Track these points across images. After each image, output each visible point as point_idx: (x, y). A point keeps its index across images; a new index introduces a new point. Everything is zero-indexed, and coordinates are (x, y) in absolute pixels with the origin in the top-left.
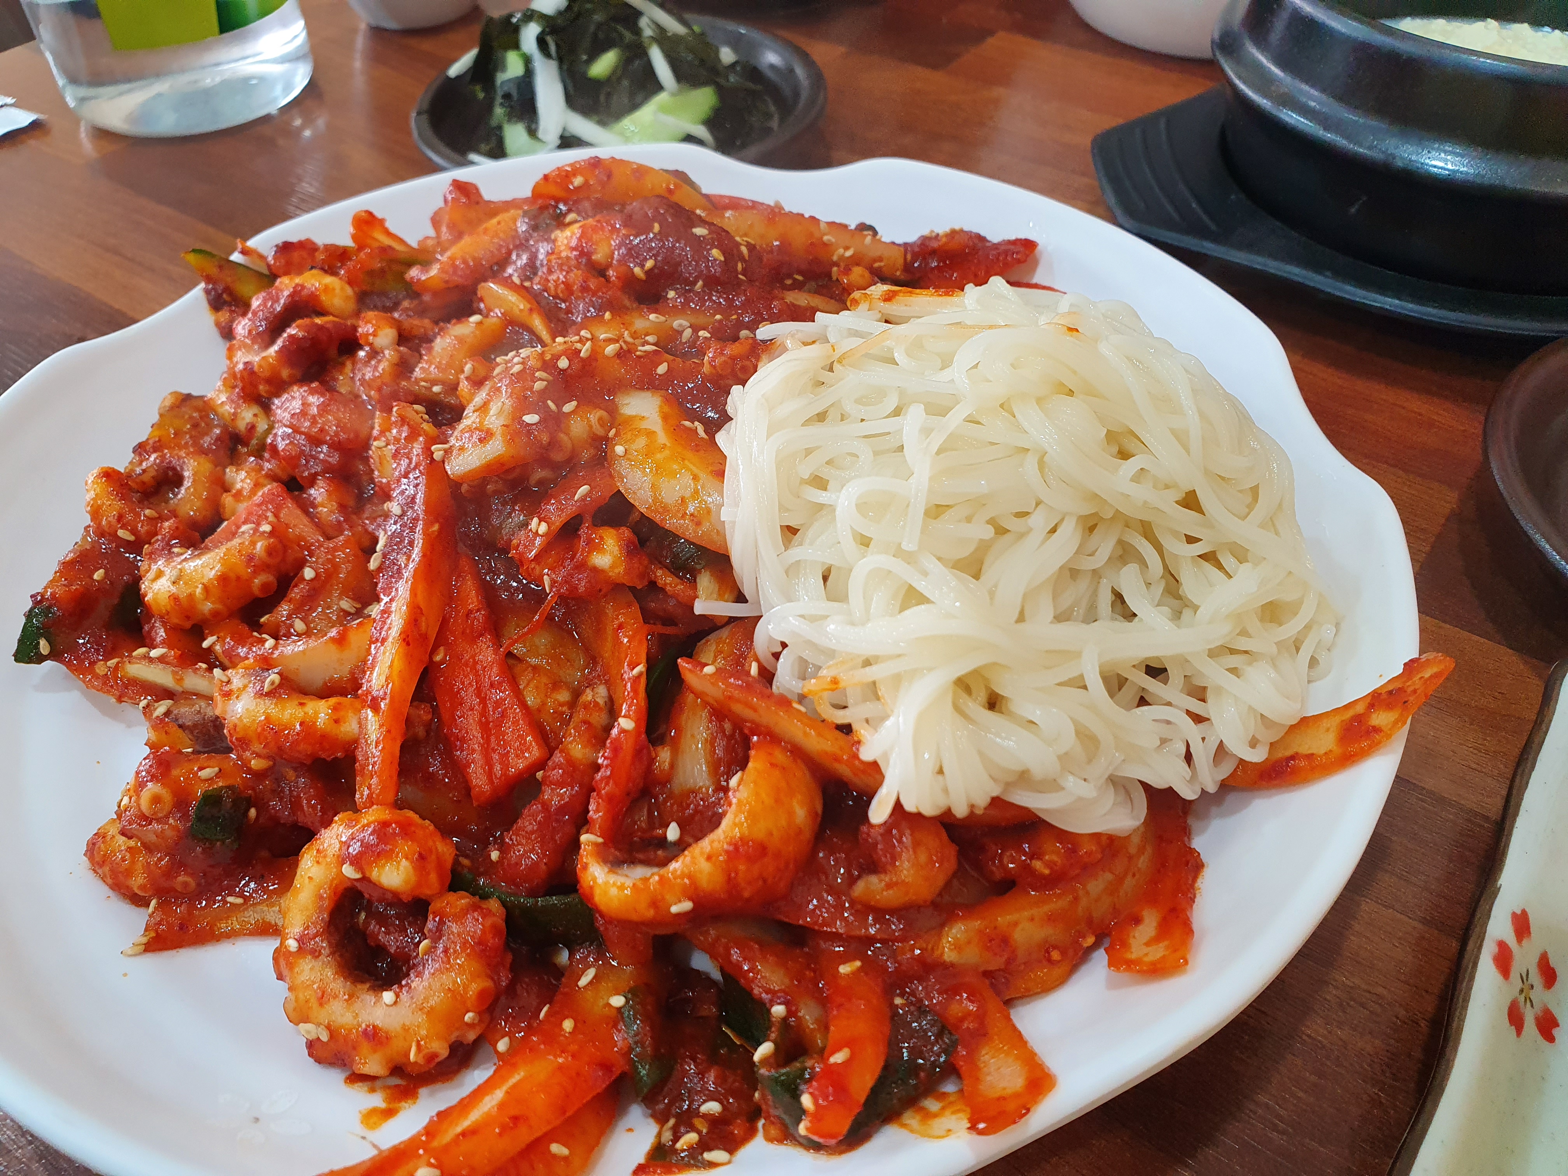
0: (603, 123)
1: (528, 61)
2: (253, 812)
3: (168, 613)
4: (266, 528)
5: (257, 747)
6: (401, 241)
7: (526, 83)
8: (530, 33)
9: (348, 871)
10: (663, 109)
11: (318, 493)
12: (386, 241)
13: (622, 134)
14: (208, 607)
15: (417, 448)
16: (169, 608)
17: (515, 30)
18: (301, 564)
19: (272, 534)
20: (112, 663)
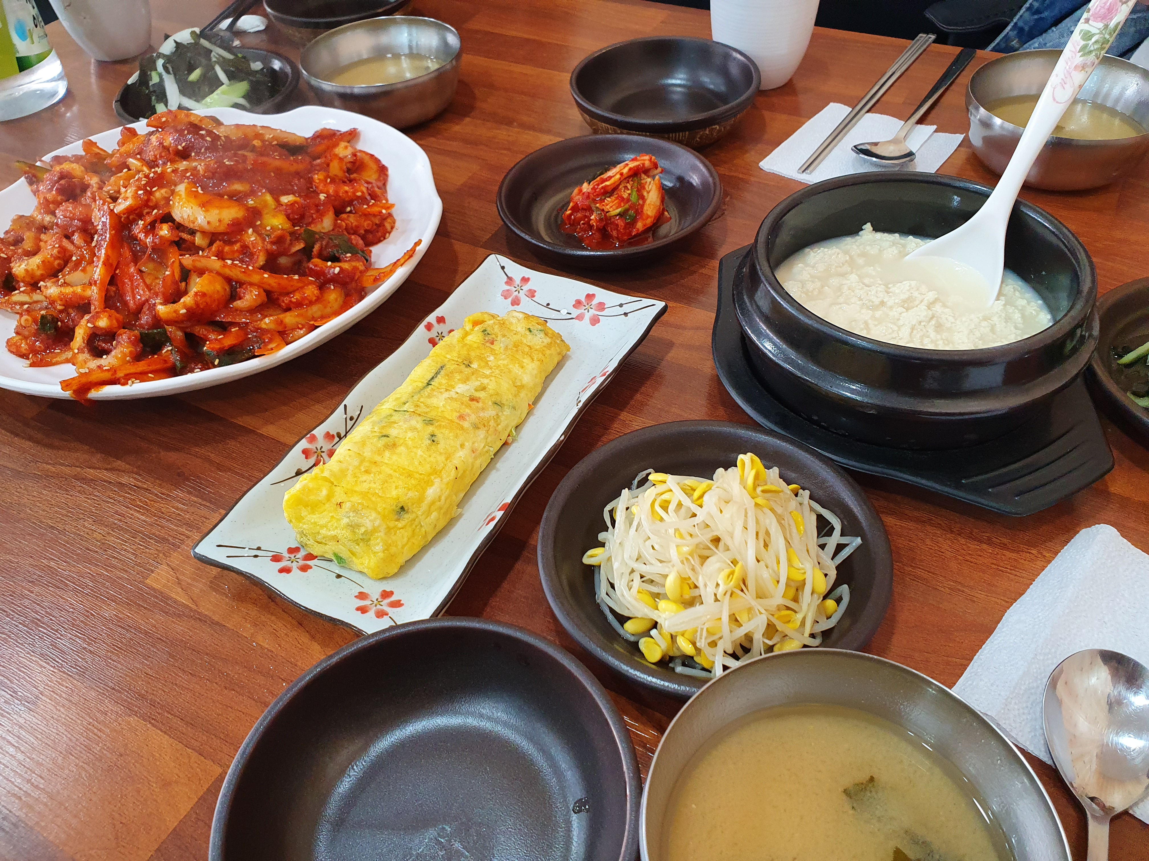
0: (197, 101)
1: (160, 76)
2: (59, 323)
3: (24, 277)
4: (57, 246)
5: (59, 302)
6: (104, 151)
7: (161, 85)
8: (160, 62)
9: (89, 325)
10: (223, 93)
11: (76, 237)
12: (98, 151)
13: (206, 104)
14: (39, 273)
15: (106, 207)
16: (25, 275)
17: (154, 62)
18: (71, 256)
19: (59, 247)
20: (7, 298)
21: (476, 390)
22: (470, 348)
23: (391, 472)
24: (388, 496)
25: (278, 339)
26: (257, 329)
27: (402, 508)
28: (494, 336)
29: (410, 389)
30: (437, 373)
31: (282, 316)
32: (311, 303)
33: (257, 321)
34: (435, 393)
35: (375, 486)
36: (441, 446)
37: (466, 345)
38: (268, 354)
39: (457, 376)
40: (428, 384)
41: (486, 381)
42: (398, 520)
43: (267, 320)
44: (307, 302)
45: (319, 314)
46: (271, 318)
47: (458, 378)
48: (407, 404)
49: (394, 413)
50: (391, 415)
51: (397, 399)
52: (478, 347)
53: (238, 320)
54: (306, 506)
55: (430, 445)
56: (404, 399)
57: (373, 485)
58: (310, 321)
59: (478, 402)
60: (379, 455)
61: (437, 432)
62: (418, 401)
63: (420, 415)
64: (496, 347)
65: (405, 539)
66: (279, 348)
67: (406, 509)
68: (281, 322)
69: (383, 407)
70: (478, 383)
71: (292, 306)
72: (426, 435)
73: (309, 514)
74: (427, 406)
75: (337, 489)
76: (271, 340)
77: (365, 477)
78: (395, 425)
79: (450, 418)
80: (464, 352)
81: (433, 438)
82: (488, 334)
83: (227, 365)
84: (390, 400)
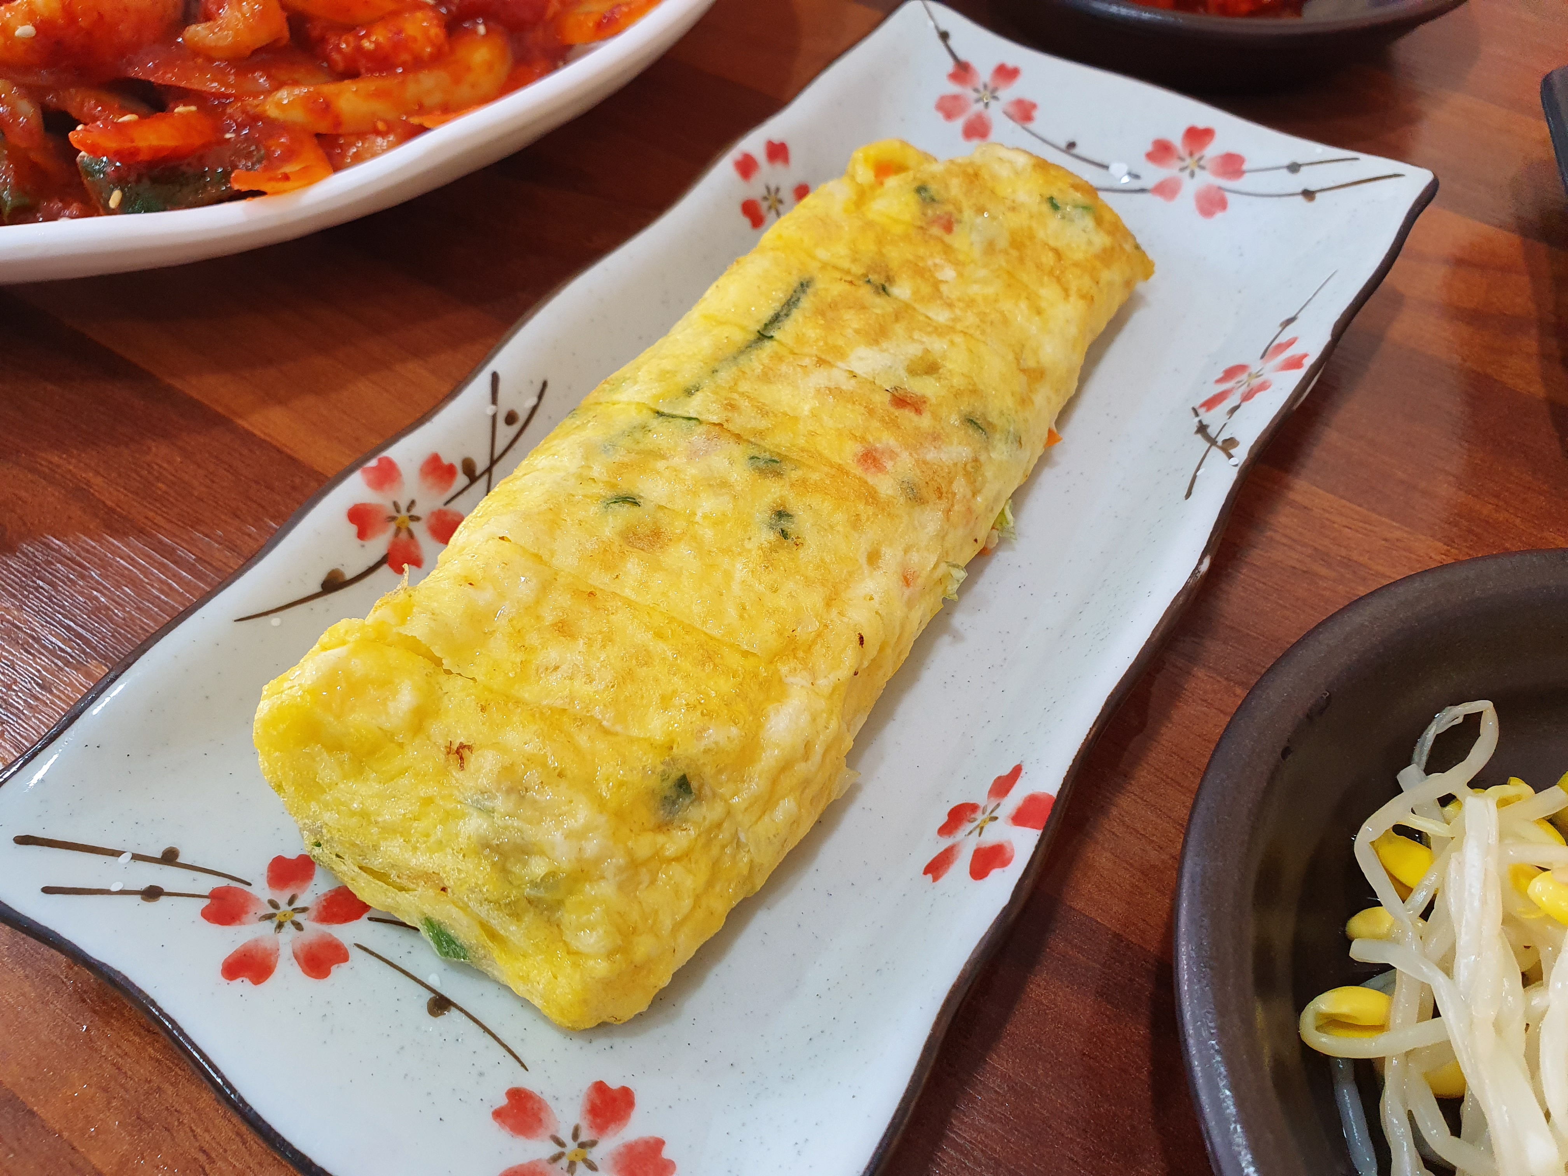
21: (912, 371)
22: (882, 238)
23: (644, 637)
24: (635, 732)
25: (311, 154)
26: (253, 119)
27: (683, 785)
28: (950, 208)
29: (706, 344)
30: (791, 304)
31: (330, 89)
32: (418, 64)
33: (256, 95)
34: (784, 368)
35: (589, 689)
36: (808, 554)
37: (870, 225)
38: (277, 193)
39: (853, 320)
40: (763, 336)
41: (938, 345)
42: (663, 827)
43: (284, 96)
44: (405, 57)
45: (435, 98)
46: (297, 91)
47: (856, 326)
48: (699, 396)
49: (655, 423)
50: (644, 428)
51: (663, 375)
52: (906, 237)
53: (195, 84)
54: (335, 746)
55: (773, 549)
56: (686, 377)
57: (581, 687)
58: (409, 114)
59: (918, 411)
60: (608, 567)
61: (795, 505)
62: (732, 389)
63: (738, 437)
64: (960, 240)
65: (687, 903)
66: (309, 178)
67: (694, 784)
68: (326, 108)
69: (616, 397)
70: (913, 350)
71: (362, 64)
72: (761, 513)
73: (345, 777)
74: (763, 411)
75: (454, 687)
76: (290, 155)
77: (553, 654)
78: (661, 465)
79: (837, 459)
80: (868, 247)
81: (784, 524)
82: (933, 200)
83: (148, 211)
84: (642, 375)
